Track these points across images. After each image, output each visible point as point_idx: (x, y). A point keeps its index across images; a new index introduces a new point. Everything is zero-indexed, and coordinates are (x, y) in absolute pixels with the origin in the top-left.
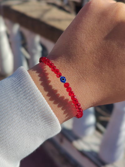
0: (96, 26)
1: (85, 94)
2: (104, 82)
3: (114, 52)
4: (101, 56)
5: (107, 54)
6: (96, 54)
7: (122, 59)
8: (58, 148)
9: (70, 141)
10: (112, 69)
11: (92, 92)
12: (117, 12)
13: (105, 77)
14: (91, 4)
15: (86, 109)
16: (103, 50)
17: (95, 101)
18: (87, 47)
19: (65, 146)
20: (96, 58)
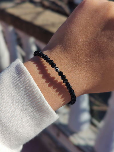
0: (89, 21)
1: (77, 81)
2: (94, 71)
3: (104, 44)
4: (92, 48)
5: (97, 46)
6: (88, 46)
7: (111, 51)
8: (55, 142)
9: (67, 136)
10: (102, 59)
11: (84, 80)
12: (108, 9)
13: (95, 67)
14: (86, 2)
15: (79, 96)
16: (94, 42)
17: (86, 89)
18: (80, 40)
19: (62, 140)
20: (88, 49)
